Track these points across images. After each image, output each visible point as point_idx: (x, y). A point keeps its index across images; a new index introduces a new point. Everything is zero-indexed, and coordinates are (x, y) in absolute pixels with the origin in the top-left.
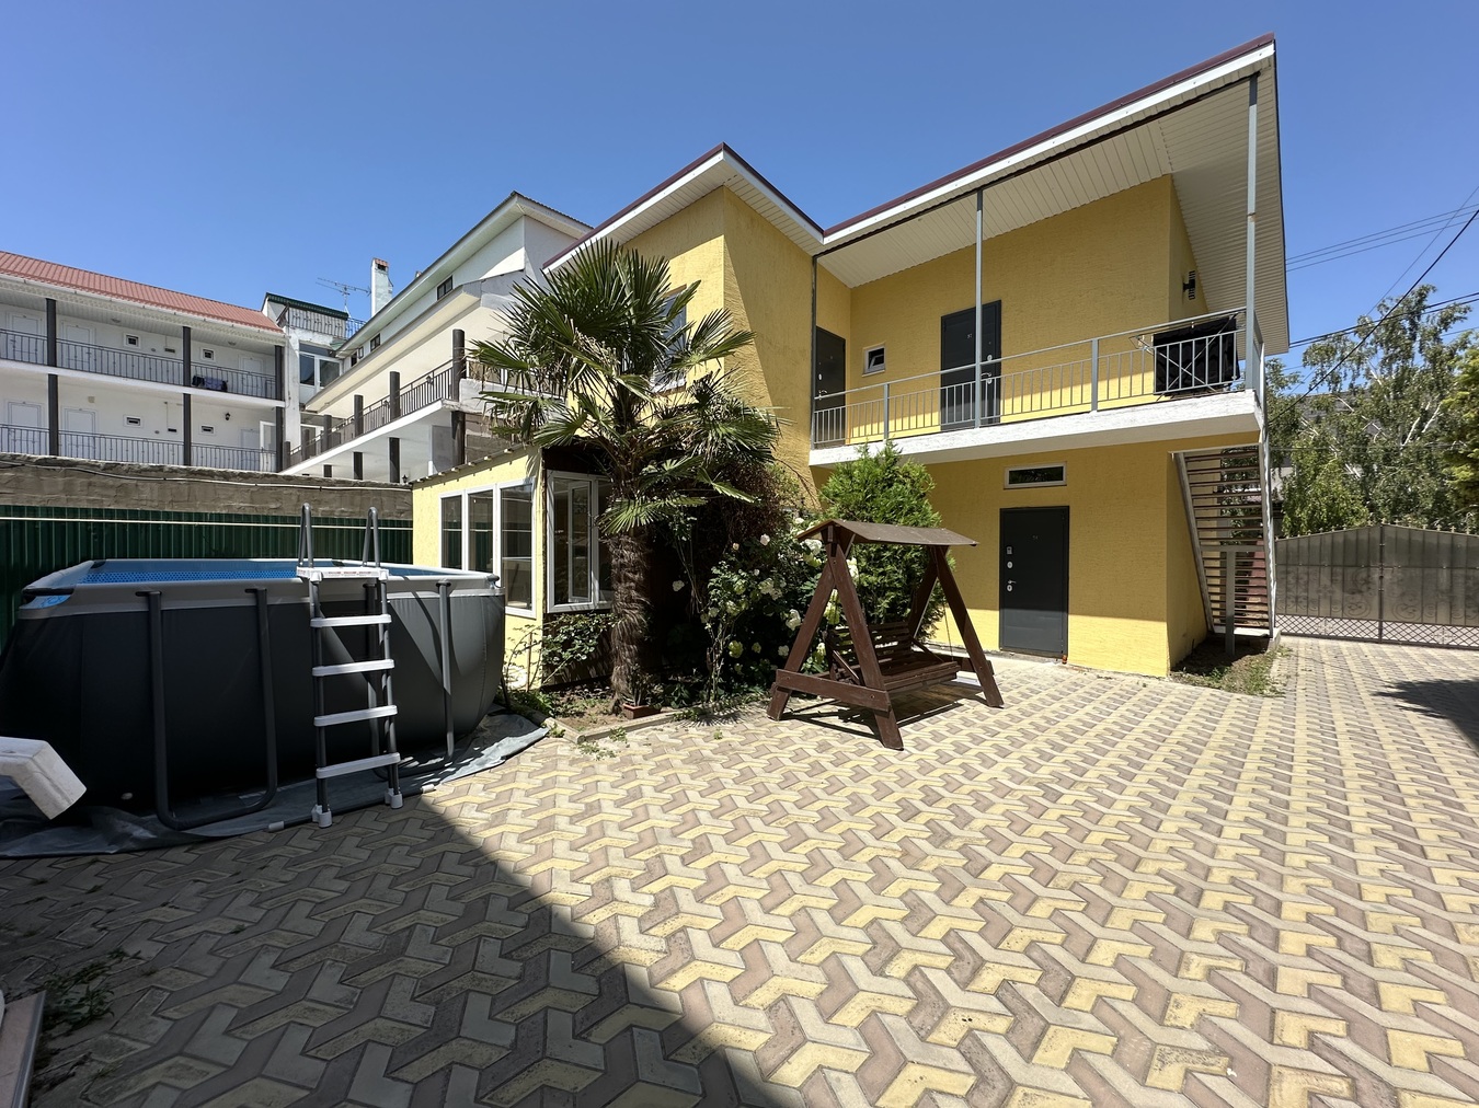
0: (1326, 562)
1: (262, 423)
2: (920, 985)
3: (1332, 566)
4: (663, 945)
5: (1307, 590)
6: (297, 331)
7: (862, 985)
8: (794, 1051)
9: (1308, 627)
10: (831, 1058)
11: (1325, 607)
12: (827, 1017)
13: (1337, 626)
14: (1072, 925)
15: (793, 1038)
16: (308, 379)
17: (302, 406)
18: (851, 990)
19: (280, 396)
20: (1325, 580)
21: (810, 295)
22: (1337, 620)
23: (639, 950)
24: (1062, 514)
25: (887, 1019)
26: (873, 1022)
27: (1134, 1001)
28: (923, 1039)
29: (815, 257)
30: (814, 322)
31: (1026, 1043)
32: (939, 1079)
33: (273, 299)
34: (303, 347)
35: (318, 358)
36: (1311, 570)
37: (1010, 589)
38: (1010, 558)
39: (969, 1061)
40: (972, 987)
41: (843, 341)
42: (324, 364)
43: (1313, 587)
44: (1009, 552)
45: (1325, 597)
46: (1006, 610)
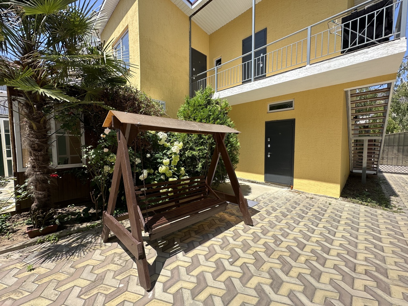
0: (396, 144)
3: (399, 146)
5: (387, 155)
9: (387, 169)
11: (394, 161)
13: (400, 169)
20: (395, 151)
21: (188, 34)
22: (400, 167)
24: (291, 123)
29: (190, 17)
30: (190, 45)
36: (389, 148)
37: (269, 156)
38: (269, 143)
41: (206, 56)
43: (390, 153)
44: (269, 140)
45: (395, 158)
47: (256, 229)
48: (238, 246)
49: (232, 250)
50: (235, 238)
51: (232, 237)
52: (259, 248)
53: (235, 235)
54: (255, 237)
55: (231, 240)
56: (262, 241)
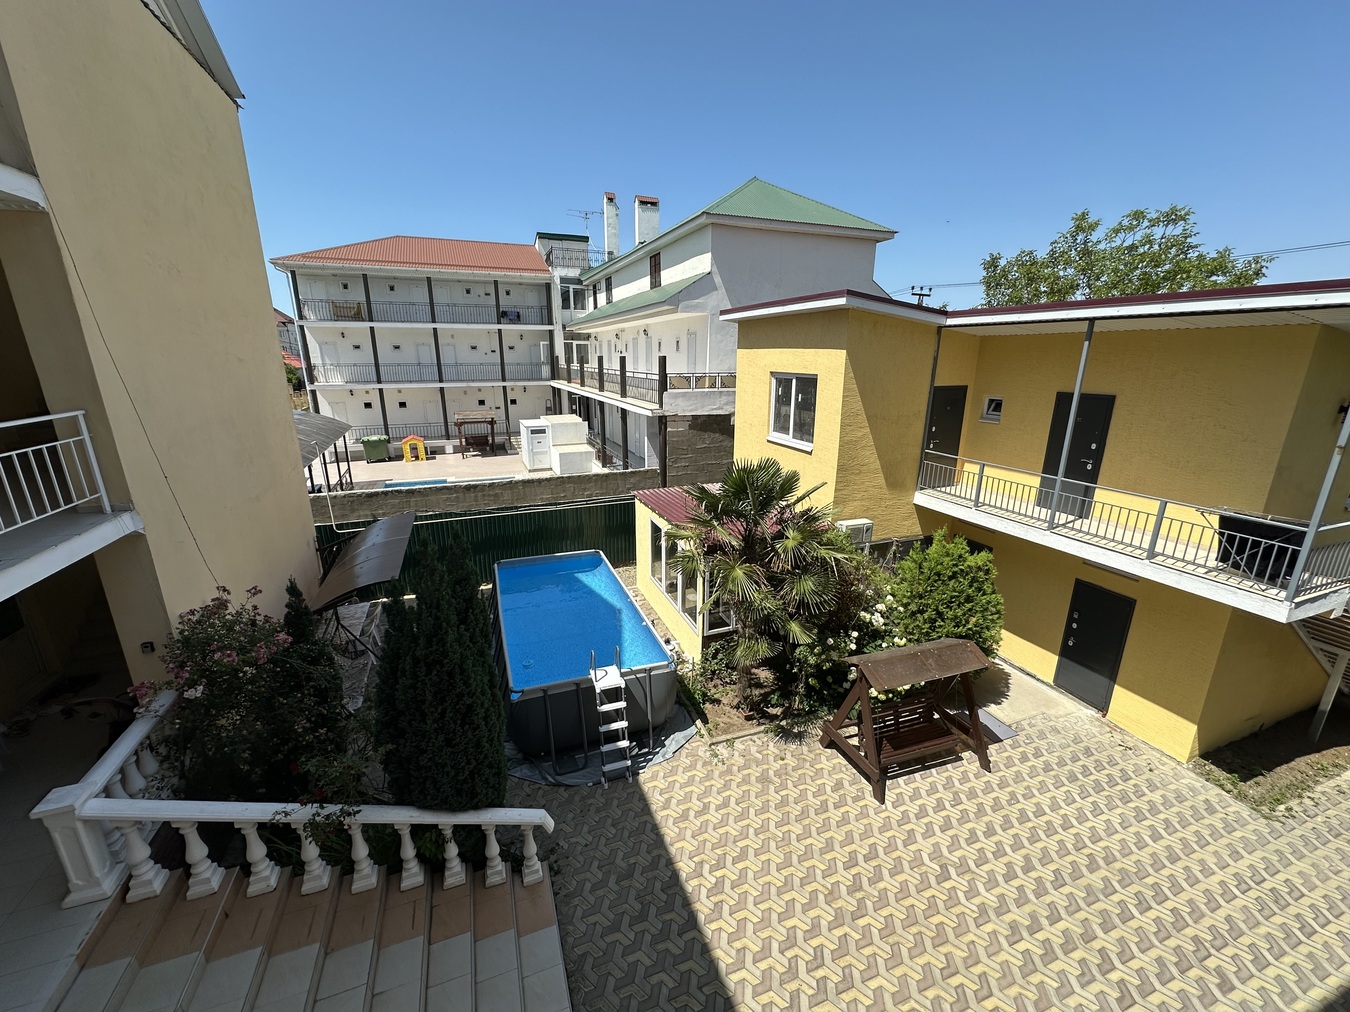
1: (542, 343)
2: (793, 964)
4: (712, 907)
6: (559, 269)
7: (773, 955)
8: (739, 970)
10: (749, 977)
12: (755, 962)
14: (874, 964)
15: (740, 965)
16: (566, 305)
17: (564, 327)
18: (768, 955)
19: (550, 323)
21: (931, 361)
23: (703, 907)
24: (1126, 604)
25: (774, 972)
26: (768, 972)
27: (867, 1007)
28: (781, 985)
29: (941, 329)
30: (932, 384)
31: (814, 1002)
32: (778, 1000)
33: (542, 236)
34: (563, 280)
35: (572, 287)
37: (1071, 643)
38: (1075, 621)
39: (791, 999)
40: (811, 974)
41: (965, 388)
42: (576, 292)
44: (1076, 616)
46: (1064, 659)
47: (993, 778)
48: (963, 792)
49: (956, 794)
50: (962, 781)
51: (959, 780)
52: (987, 801)
53: (964, 778)
54: (987, 788)
55: (957, 783)
56: (994, 795)
